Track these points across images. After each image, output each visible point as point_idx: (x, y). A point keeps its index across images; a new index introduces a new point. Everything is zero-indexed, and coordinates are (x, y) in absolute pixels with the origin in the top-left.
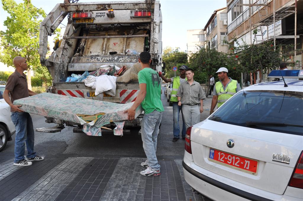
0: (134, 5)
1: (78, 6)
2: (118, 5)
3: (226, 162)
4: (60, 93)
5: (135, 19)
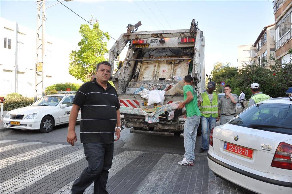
0: (181, 34)
1: (137, 36)
2: (168, 34)
3: (234, 151)
4: (122, 101)
5: (181, 44)
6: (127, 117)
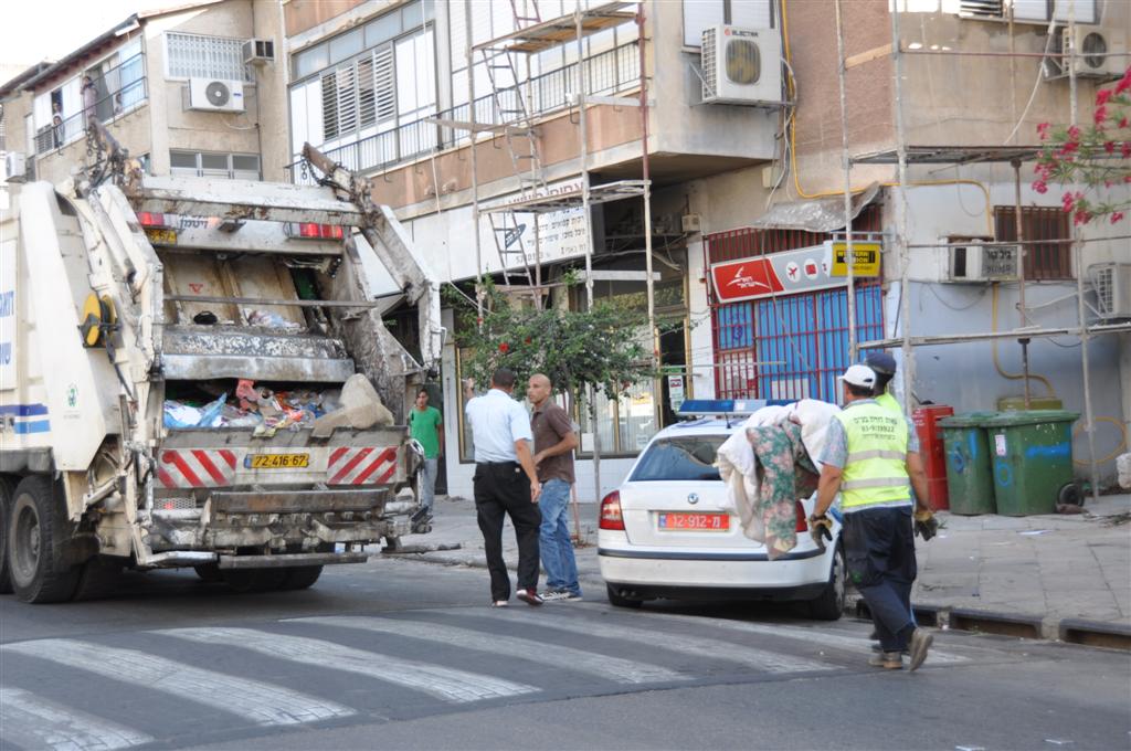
3: (686, 526)
4: (171, 457)
5: (297, 242)
6: (221, 511)
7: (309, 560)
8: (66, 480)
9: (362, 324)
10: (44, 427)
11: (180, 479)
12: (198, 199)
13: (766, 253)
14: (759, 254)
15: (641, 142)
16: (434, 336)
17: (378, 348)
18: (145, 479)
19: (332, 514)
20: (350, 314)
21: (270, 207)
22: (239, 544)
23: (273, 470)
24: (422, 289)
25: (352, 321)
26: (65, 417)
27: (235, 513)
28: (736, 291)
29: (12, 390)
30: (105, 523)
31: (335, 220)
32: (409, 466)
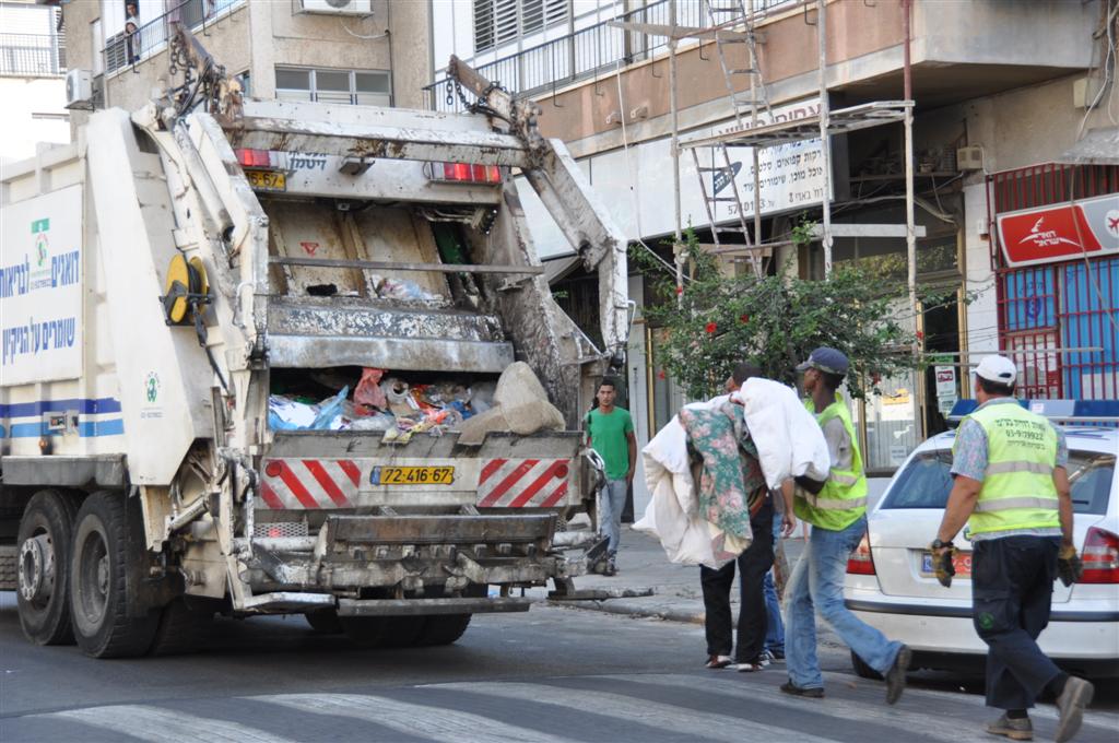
0: (483, 152)
2: (433, 146)
4: (277, 468)
5: (440, 187)
6: (340, 541)
7: (453, 606)
8: (143, 498)
9: (523, 296)
10: (116, 428)
11: (289, 499)
12: (314, 131)
13: (1077, 197)
14: (1066, 199)
15: (902, 49)
16: (619, 312)
17: (546, 329)
18: (244, 497)
19: (484, 546)
20: (509, 282)
21: (406, 142)
22: (363, 583)
23: (407, 488)
24: (604, 250)
25: (512, 291)
26: (143, 416)
27: (359, 544)
28: (1032, 250)
29: (77, 380)
30: (192, 554)
31: (490, 159)
32: (585, 485)
